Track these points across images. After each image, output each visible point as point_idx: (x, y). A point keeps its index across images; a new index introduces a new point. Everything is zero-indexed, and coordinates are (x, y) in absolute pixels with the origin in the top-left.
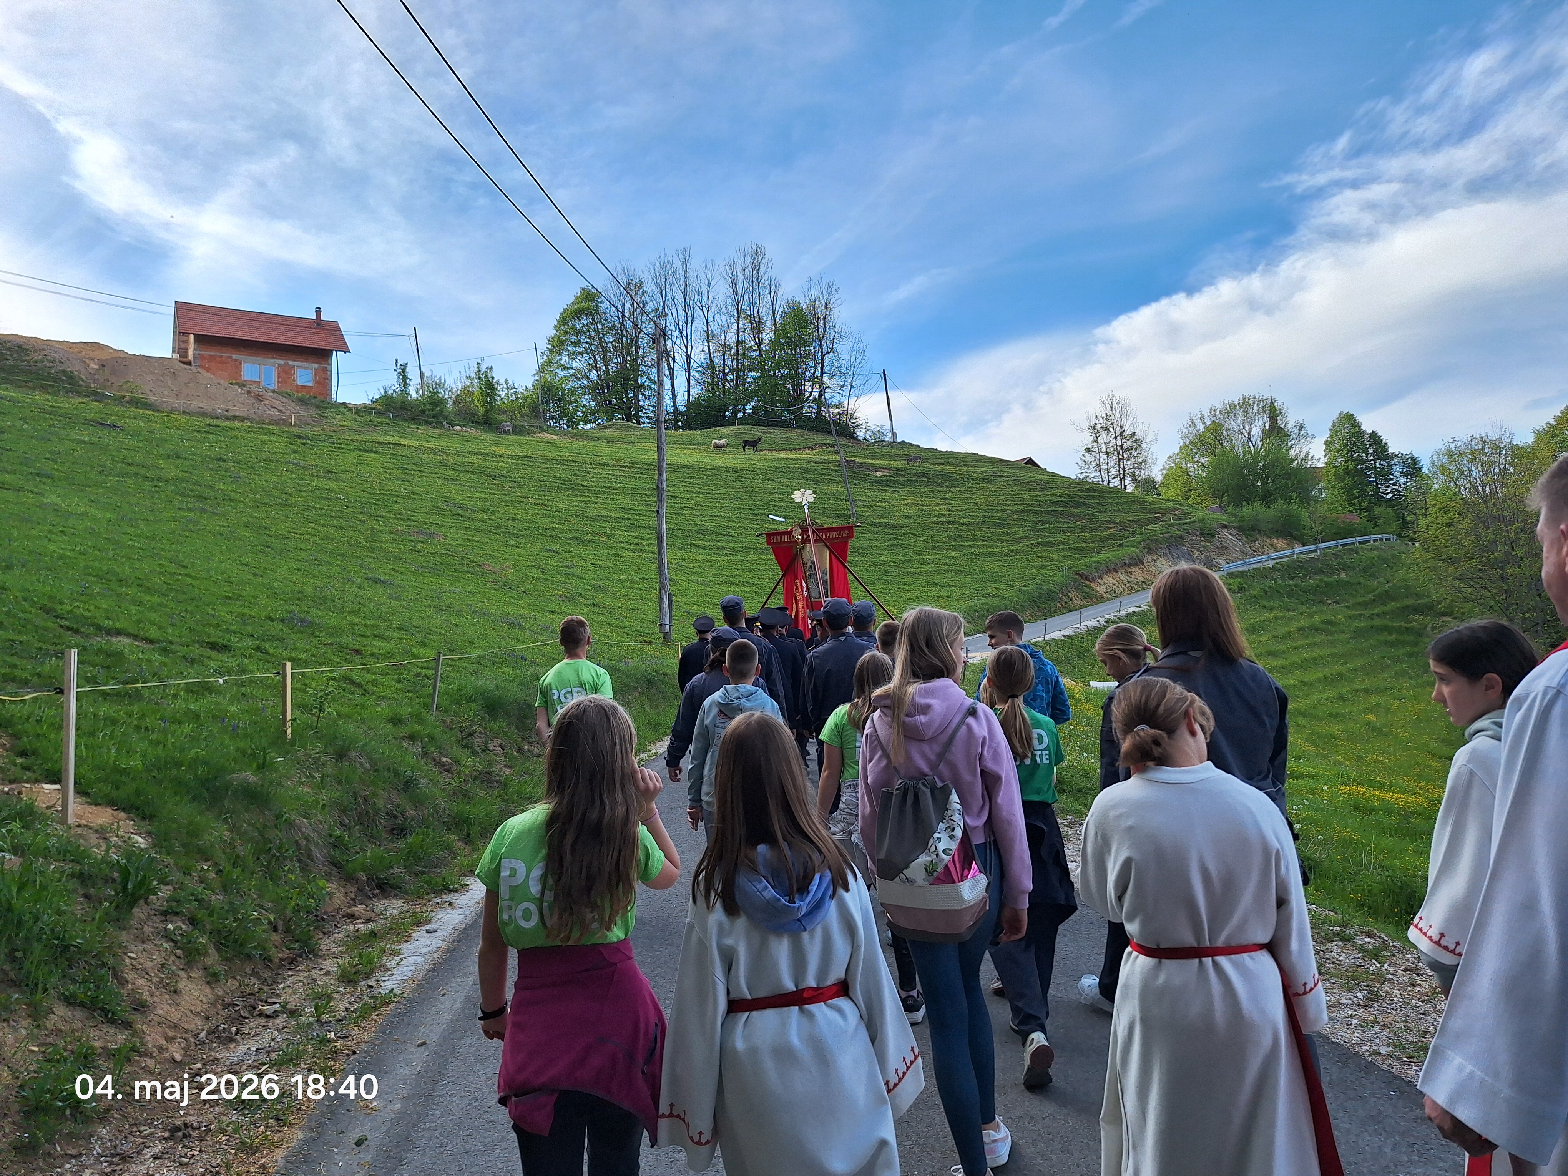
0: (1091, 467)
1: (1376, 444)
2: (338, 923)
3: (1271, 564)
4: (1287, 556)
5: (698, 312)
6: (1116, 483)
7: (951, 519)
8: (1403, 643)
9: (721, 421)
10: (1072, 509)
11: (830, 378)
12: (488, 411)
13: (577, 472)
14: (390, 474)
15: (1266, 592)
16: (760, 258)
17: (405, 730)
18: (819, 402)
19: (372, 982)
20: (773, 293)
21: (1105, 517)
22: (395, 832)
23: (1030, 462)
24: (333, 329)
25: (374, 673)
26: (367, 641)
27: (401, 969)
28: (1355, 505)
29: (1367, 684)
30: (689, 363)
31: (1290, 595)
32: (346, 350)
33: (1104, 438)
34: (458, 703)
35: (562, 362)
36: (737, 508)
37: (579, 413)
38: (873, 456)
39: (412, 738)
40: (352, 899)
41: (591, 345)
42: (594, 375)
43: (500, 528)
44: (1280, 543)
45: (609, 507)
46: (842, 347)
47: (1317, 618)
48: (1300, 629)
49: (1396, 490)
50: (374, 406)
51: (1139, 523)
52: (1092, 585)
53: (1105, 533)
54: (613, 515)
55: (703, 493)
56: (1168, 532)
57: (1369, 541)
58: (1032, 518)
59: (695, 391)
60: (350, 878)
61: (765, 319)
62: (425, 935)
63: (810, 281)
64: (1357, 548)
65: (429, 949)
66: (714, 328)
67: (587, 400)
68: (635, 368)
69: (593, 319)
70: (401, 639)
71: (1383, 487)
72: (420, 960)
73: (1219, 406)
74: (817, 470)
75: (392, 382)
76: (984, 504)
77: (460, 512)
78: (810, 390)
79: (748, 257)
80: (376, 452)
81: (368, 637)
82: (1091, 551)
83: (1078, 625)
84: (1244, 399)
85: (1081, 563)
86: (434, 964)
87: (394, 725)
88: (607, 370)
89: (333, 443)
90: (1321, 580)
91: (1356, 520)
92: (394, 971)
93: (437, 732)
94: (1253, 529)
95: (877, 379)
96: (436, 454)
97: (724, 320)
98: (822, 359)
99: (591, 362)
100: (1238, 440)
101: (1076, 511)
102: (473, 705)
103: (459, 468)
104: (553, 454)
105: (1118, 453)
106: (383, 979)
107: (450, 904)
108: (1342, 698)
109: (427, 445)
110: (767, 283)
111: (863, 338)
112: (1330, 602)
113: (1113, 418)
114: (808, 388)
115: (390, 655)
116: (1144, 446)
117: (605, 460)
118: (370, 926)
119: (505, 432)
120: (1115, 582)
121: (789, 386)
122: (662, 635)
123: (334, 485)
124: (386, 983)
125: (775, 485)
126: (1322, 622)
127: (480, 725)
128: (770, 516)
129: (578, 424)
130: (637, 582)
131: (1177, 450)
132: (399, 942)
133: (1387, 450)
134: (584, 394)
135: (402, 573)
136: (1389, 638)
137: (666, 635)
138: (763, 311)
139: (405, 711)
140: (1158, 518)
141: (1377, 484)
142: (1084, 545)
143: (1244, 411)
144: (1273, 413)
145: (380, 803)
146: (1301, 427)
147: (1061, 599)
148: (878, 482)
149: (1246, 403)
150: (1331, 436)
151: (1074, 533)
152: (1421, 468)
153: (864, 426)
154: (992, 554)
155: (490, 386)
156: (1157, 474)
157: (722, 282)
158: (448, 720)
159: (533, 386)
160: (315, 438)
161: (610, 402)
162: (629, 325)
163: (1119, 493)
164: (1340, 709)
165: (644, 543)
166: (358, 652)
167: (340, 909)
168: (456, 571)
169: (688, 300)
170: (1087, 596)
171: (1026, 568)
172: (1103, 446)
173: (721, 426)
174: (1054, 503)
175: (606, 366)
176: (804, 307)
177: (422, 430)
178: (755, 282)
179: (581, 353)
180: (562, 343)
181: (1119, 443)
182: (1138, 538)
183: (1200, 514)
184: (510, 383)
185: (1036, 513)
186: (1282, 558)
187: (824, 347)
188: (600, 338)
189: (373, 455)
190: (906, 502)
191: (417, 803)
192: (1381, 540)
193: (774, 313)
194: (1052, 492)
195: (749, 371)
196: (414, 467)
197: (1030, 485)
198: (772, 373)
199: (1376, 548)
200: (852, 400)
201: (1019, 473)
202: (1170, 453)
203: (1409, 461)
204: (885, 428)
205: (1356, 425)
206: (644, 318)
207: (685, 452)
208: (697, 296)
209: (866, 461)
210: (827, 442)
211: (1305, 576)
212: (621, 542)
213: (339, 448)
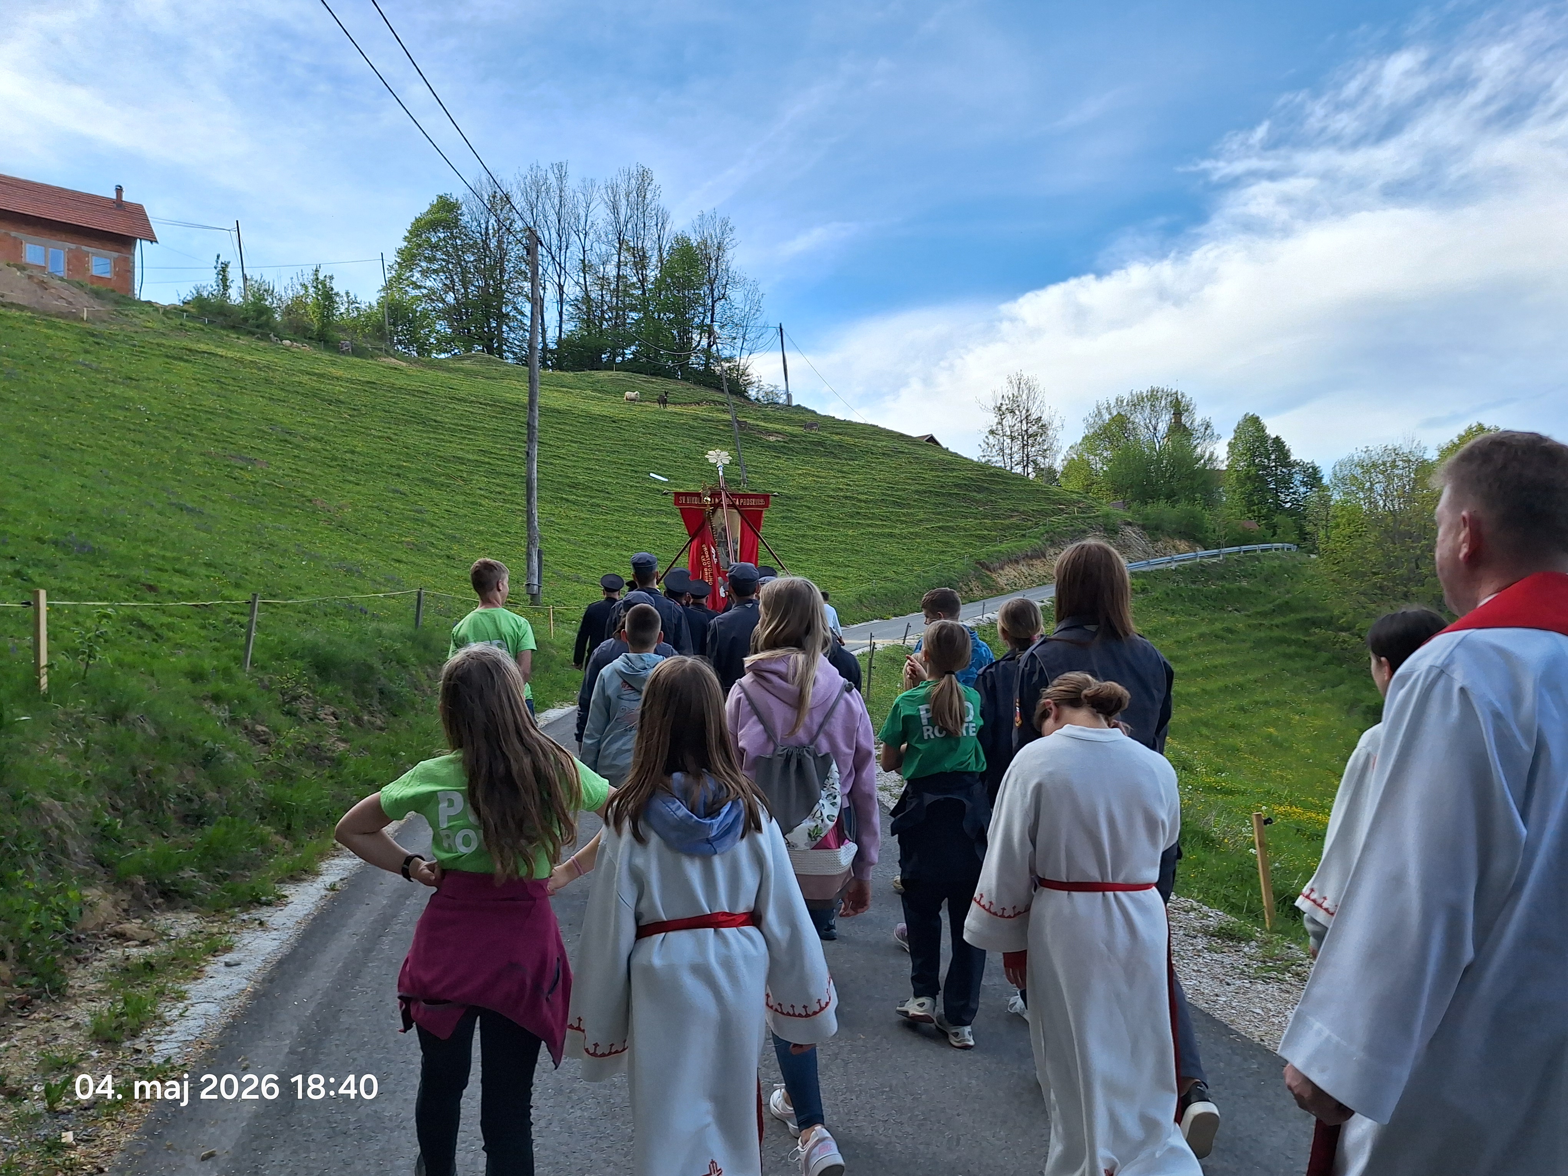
0: (994, 450)
1: (1278, 451)
2: (102, 945)
3: (1174, 566)
4: (1189, 559)
5: (574, 238)
6: (1018, 469)
7: (848, 494)
8: (1301, 656)
9: (595, 364)
10: (975, 494)
11: (721, 327)
12: (324, 326)
13: (429, 405)
14: (203, 387)
15: (1168, 594)
16: (646, 185)
17: (210, 688)
18: (707, 351)
19: (140, 1044)
20: (660, 225)
21: (1008, 505)
22: (188, 819)
23: (931, 439)
24: (137, 213)
25: (171, 615)
26: (165, 576)
27: (185, 1023)
28: (1254, 511)
29: (1267, 696)
30: (561, 295)
31: (1192, 599)
32: (153, 240)
33: (1009, 420)
34: (278, 657)
35: (414, 279)
36: (615, 462)
37: (432, 340)
38: (766, 418)
39: (216, 698)
40: (124, 910)
41: (448, 262)
42: (450, 298)
43: (336, 460)
44: (1182, 545)
45: (467, 448)
46: (736, 295)
47: (1218, 625)
48: (1202, 636)
49: (1296, 500)
50: (186, 307)
51: (1044, 513)
52: (994, 575)
53: (1007, 522)
54: (471, 457)
55: (576, 442)
56: (1072, 526)
57: (1271, 549)
58: (933, 500)
59: (568, 327)
60: (120, 882)
61: (650, 253)
62: (224, 969)
63: (702, 217)
64: (1259, 555)
65: (227, 992)
66: (593, 258)
67: (442, 326)
68: (499, 294)
69: (452, 233)
70: (208, 577)
71: (1282, 496)
72: (213, 1009)
73: (1126, 397)
74: (704, 428)
75: (209, 283)
76: (884, 480)
77: (288, 437)
78: (698, 339)
79: (633, 181)
80: (186, 361)
81: (167, 571)
82: (993, 540)
83: (980, 617)
84: (1152, 391)
85: (983, 552)
86: (233, 1017)
87: (194, 681)
88: (466, 293)
89: (135, 346)
90: (1222, 586)
91: (1253, 526)
92: (175, 1027)
93: (251, 693)
94: (1157, 528)
95: (773, 332)
96: (260, 369)
97: (603, 250)
98: (713, 306)
99: (448, 282)
100: (1144, 434)
101: (979, 496)
102: (299, 663)
103: (288, 388)
104: (401, 382)
105: (1023, 438)
106: (158, 1038)
107: (261, 923)
108: (1242, 709)
109: (249, 358)
110: (653, 212)
111: (759, 287)
112: (1230, 609)
113: (1019, 399)
114: (696, 337)
115: (193, 595)
116: (1050, 433)
117: (462, 395)
118: (149, 950)
119: (343, 353)
120: (1016, 574)
121: (675, 332)
122: (529, 597)
123: (131, 393)
124: (162, 1046)
125: (658, 440)
126: (1223, 629)
127: (308, 688)
128: (652, 474)
129: (430, 352)
130: (500, 536)
131: (1079, 440)
132: (185, 978)
133: (1289, 457)
134: (438, 318)
135: (213, 502)
136: (1287, 651)
137: (533, 596)
138: (648, 244)
139: (208, 664)
140: (1062, 510)
141: (1277, 492)
142: (986, 532)
143: (1151, 405)
144: (1178, 408)
145: (169, 782)
146: (1208, 426)
147: (961, 588)
148: (771, 447)
149: (1154, 396)
150: (1235, 438)
151: (976, 519)
152: (1321, 478)
153: (756, 385)
154: (891, 535)
155: (327, 296)
156: (1058, 465)
157: (603, 206)
158: (266, 678)
159: (378, 303)
160: (111, 337)
161: (469, 330)
162: (493, 244)
163: (1021, 479)
164: (1241, 719)
165: (507, 492)
166: (151, 588)
167: (105, 923)
168: (281, 504)
169: (562, 223)
170: (989, 588)
171: (926, 552)
172: (1008, 429)
173: (597, 370)
174: (957, 485)
175: (466, 289)
176: (695, 244)
177: (244, 341)
178: (641, 210)
179: (435, 271)
180: (414, 256)
181: (1024, 428)
182: (1042, 529)
183: (1106, 509)
184: (352, 296)
185: (937, 494)
186: (1184, 560)
187: (716, 294)
188: (458, 256)
189: (182, 364)
190: (800, 472)
191: (220, 785)
192: (1283, 549)
193: (660, 248)
194: (954, 474)
195: (630, 311)
196: (232, 382)
197: (932, 465)
198: (656, 315)
199: (1278, 558)
200: (745, 356)
201: (921, 451)
202: (1072, 443)
203: (1311, 470)
204: (779, 388)
205: (1262, 429)
206: (511, 238)
207: (556, 394)
208: (573, 220)
209: (758, 423)
210: (716, 398)
211: (1207, 581)
212: (480, 489)
213: (142, 352)
